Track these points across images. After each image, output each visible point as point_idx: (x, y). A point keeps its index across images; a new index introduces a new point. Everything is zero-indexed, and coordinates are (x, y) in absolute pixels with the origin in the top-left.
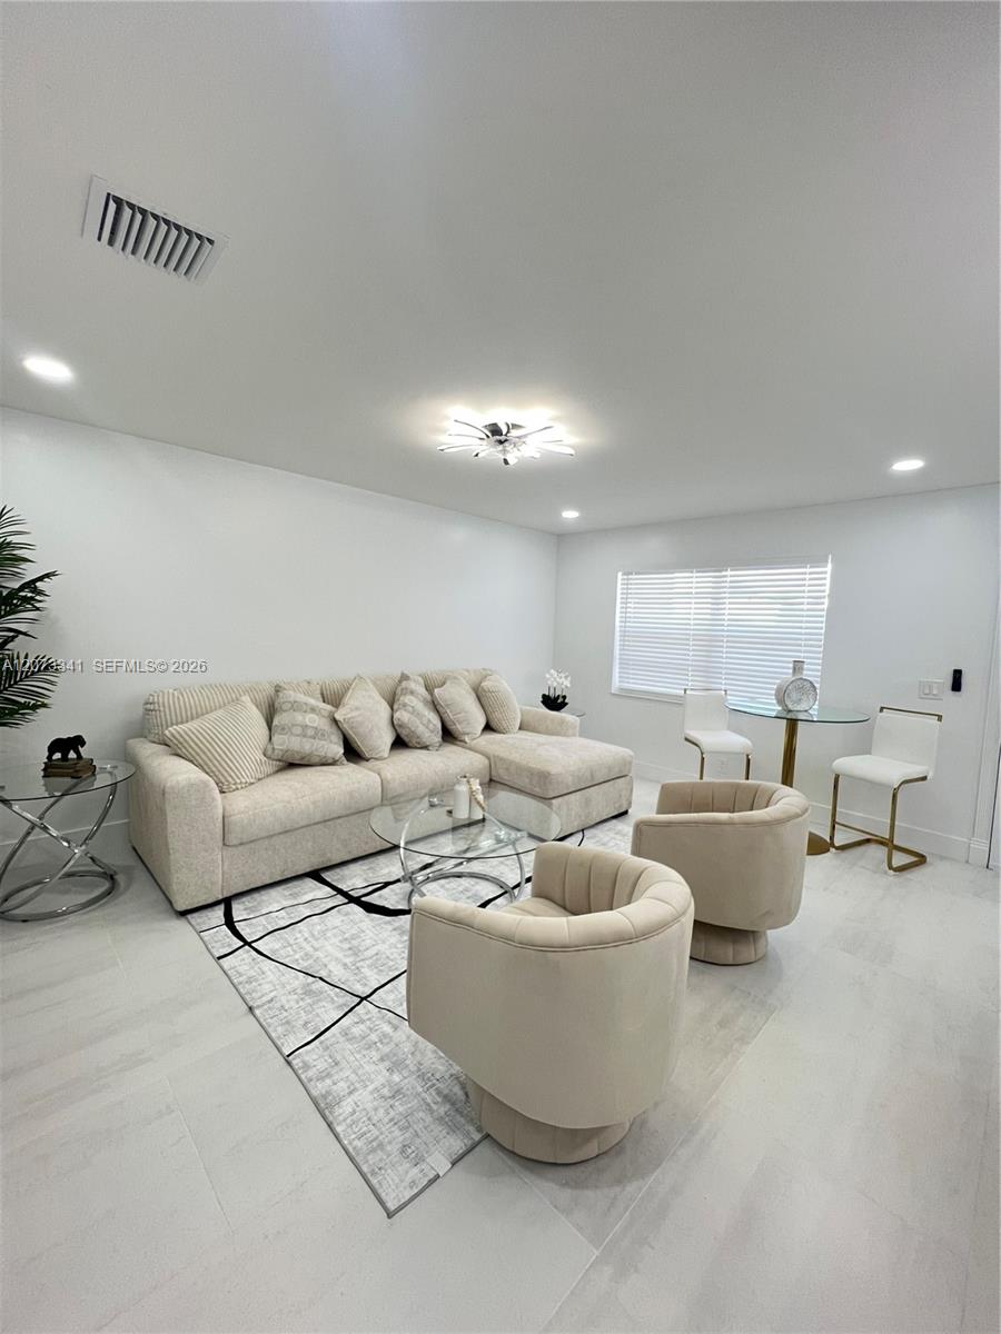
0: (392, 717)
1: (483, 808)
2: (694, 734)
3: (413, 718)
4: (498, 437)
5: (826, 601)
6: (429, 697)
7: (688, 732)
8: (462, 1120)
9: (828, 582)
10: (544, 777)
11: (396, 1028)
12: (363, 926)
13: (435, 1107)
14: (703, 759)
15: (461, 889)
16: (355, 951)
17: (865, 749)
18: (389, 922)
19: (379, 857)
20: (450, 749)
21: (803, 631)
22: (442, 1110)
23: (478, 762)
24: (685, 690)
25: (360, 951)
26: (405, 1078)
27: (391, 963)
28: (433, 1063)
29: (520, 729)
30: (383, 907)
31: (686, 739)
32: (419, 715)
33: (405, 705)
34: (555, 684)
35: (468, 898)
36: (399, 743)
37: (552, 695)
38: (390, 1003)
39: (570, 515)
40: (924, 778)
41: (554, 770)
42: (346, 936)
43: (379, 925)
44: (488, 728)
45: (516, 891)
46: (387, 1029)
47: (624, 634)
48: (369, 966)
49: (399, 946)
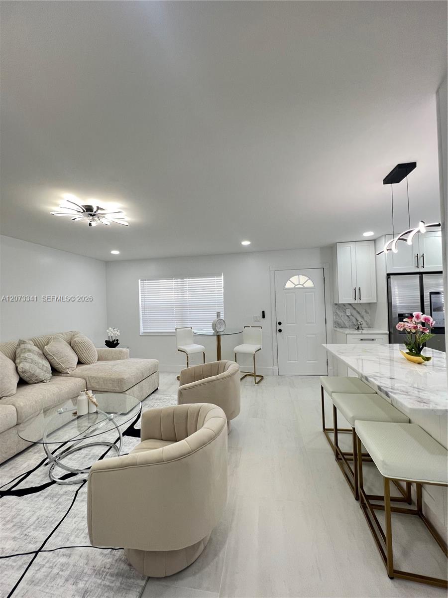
0: (17, 368)
1: (96, 406)
2: (182, 348)
3: (32, 365)
4: (90, 212)
5: (223, 289)
6: (41, 352)
7: (179, 347)
8: (132, 580)
9: (223, 283)
10: (120, 381)
11: (69, 556)
12: (20, 506)
13: (113, 585)
14: (188, 357)
15: (83, 456)
16: (20, 526)
17: (241, 342)
18: (38, 497)
19: (16, 459)
20: (58, 379)
21: (216, 301)
22: (118, 584)
23: (80, 382)
24: (176, 329)
25: (23, 523)
26: (87, 581)
27: (51, 519)
28: (103, 561)
29: (98, 360)
30: (32, 488)
31: (179, 350)
32: (36, 363)
33: (25, 359)
34: (112, 335)
35: (90, 459)
36: (22, 383)
37: (111, 340)
38: (60, 543)
39: (115, 252)
40: (260, 349)
41: (125, 376)
42: (7, 519)
43: (32, 500)
44: (80, 363)
45: (118, 444)
46: (63, 560)
47: (144, 308)
48: (34, 530)
49: (53, 506)
